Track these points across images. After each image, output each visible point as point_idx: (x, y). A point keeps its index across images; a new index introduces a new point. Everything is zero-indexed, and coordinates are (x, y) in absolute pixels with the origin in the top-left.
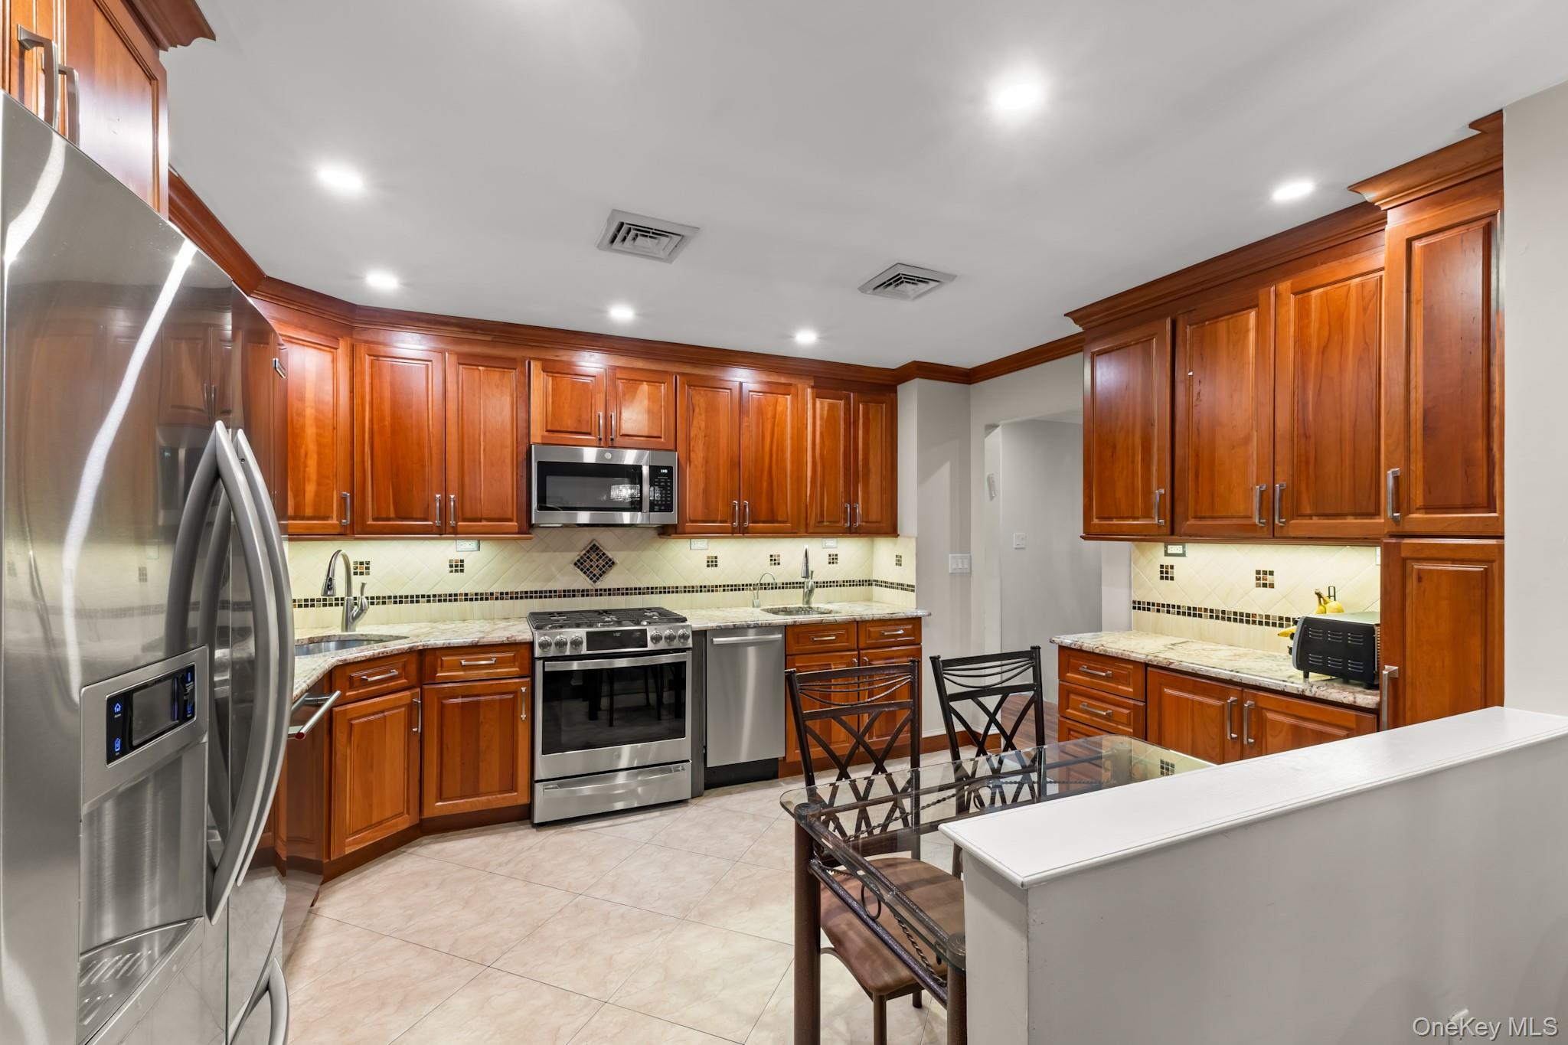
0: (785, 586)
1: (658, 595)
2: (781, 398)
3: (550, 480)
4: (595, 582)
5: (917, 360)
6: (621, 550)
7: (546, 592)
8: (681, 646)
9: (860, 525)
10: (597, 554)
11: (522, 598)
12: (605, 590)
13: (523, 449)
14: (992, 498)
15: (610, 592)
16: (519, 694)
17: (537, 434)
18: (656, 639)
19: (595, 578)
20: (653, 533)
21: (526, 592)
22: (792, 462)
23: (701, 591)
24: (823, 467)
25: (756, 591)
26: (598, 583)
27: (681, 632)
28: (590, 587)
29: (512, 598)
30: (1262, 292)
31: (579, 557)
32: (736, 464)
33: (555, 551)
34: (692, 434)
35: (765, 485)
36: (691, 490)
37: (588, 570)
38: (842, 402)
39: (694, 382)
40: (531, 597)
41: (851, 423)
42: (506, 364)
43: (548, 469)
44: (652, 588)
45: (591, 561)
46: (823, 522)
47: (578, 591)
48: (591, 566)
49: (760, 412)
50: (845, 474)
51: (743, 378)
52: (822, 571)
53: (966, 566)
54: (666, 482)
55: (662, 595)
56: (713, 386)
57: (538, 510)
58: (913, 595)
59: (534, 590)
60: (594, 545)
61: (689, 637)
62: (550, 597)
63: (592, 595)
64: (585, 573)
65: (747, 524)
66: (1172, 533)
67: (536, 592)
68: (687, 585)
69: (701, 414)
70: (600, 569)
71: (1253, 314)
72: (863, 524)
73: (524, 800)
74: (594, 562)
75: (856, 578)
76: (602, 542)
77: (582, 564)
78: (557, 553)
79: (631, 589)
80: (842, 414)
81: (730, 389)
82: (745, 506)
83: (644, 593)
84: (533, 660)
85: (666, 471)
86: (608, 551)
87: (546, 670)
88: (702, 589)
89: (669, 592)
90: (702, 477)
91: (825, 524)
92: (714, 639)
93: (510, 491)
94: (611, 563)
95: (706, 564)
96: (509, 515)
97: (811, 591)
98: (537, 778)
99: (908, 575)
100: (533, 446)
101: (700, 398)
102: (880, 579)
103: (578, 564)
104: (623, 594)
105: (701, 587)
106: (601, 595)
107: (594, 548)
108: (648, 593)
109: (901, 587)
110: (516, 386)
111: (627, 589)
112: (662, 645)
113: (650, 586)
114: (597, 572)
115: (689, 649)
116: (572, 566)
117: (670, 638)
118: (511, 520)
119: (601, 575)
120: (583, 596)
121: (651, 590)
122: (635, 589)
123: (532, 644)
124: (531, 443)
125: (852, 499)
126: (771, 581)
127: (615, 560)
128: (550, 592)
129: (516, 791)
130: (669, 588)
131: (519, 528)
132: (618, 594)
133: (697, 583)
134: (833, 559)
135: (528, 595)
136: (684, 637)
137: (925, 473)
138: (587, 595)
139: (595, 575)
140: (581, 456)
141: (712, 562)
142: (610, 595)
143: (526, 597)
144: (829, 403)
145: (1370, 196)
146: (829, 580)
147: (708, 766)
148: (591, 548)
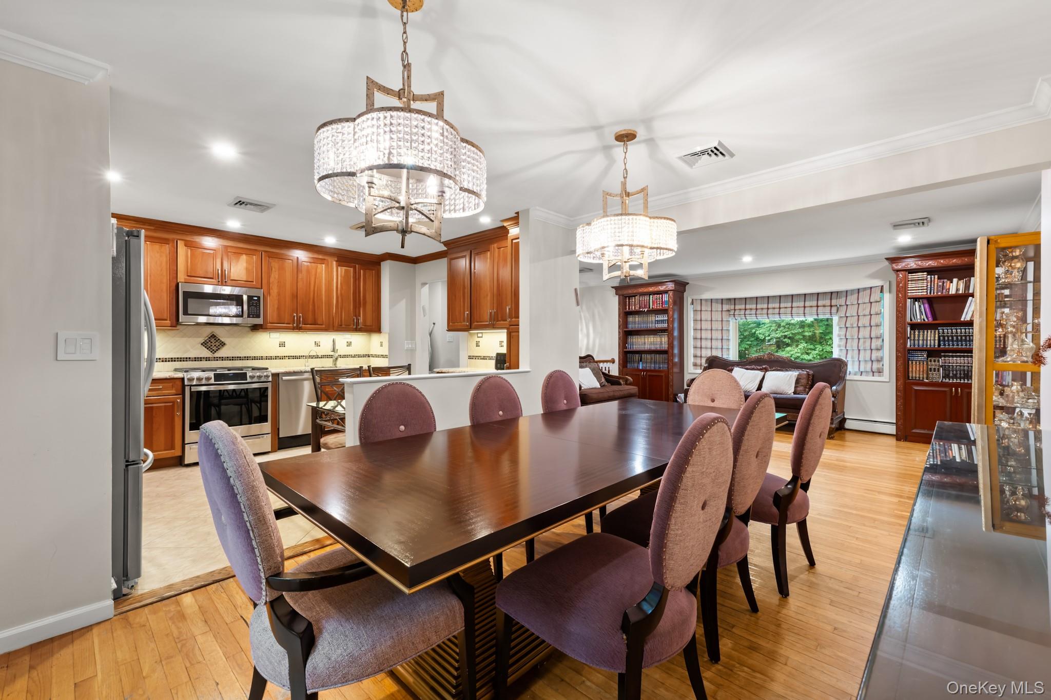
0: (323, 357)
1: (251, 361)
2: (319, 266)
3: (190, 300)
4: (213, 353)
5: (389, 252)
6: (228, 337)
7: (184, 358)
8: (265, 380)
9: (361, 328)
10: (215, 339)
11: (169, 361)
12: (220, 358)
13: (174, 285)
14: (424, 316)
15: (222, 359)
16: (176, 403)
17: (181, 277)
18: (252, 377)
19: (213, 352)
20: (248, 329)
21: (172, 358)
22: (325, 296)
23: (276, 359)
24: (342, 299)
25: (306, 359)
26: (215, 354)
27: (265, 374)
28: (211, 356)
29: (163, 361)
30: (491, 246)
31: (204, 341)
32: (295, 296)
33: (189, 337)
34: (271, 281)
35: (311, 307)
36: (270, 308)
37: (210, 347)
38: (352, 269)
39: (271, 256)
40: (175, 361)
41: (356, 279)
42: (165, 241)
43: (187, 295)
44: (248, 357)
45: (211, 342)
46: (341, 325)
47: (204, 358)
48: (212, 346)
49: (308, 271)
50: (353, 302)
51: (300, 255)
52: (342, 349)
53: (414, 346)
54: (256, 304)
55: (254, 360)
56: (282, 258)
57: (184, 315)
58: (387, 359)
59: (176, 357)
60: (213, 335)
61: (269, 376)
62: (187, 361)
63: (212, 360)
64: (208, 349)
65: (301, 325)
66: (471, 328)
67: (178, 358)
68: (267, 356)
69: (275, 271)
70: (217, 347)
71: (489, 253)
72: (363, 327)
73: (179, 453)
74: (213, 343)
75: (362, 353)
76: (218, 333)
77: (206, 344)
78: (190, 339)
79: (235, 357)
80: (352, 274)
81: (292, 260)
82: (300, 317)
83: (243, 360)
84: (184, 386)
85: (256, 298)
86: (222, 338)
87: (192, 390)
88: (276, 358)
89: (257, 359)
90: (276, 302)
91: (343, 326)
92: (283, 378)
93: (166, 305)
94: (223, 344)
95: (279, 345)
96: (165, 318)
97: (337, 359)
98: (186, 442)
99: (385, 351)
100: (180, 284)
101: (275, 264)
102: (373, 354)
103: (204, 344)
104: (230, 360)
105: (276, 357)
106: (217, 360)
107: (213, 336)
108: (245, 360)
109: (383, 356)
110: (169, 253)
111: (233, 357)
112: (255, 380)
113: (246, 356)
114: (215, 348)
115: (270, 381)
116: (200, 345)
117: (260, 377)
118: (166, 320)
119: (217, 350)
120: (206, 360)
121: (247, 358)
122: (238, 357)
123: (183, 379)
124: (178, 281)
125: (357, 315)
126: (315, 354)
127: (226, 342)
128: (187, 358)
129: (174, 450)
130: (257, 357)
131: (171, 324)
132: (228, 360)
133: (273, 355)
134: (349, 344)
135: (172, 360)
136: (267, 376)
137: (393, 303)
138: (209, 360)
139: (213, 350)
140: (203, 289)
141: (282, 345)
142: (222, 360)
143: (172, 361)
144: (345, 270)
145: (505, 224)
146: (347, 354)
147: (280, 436)
148: (211, 336)
